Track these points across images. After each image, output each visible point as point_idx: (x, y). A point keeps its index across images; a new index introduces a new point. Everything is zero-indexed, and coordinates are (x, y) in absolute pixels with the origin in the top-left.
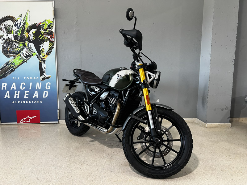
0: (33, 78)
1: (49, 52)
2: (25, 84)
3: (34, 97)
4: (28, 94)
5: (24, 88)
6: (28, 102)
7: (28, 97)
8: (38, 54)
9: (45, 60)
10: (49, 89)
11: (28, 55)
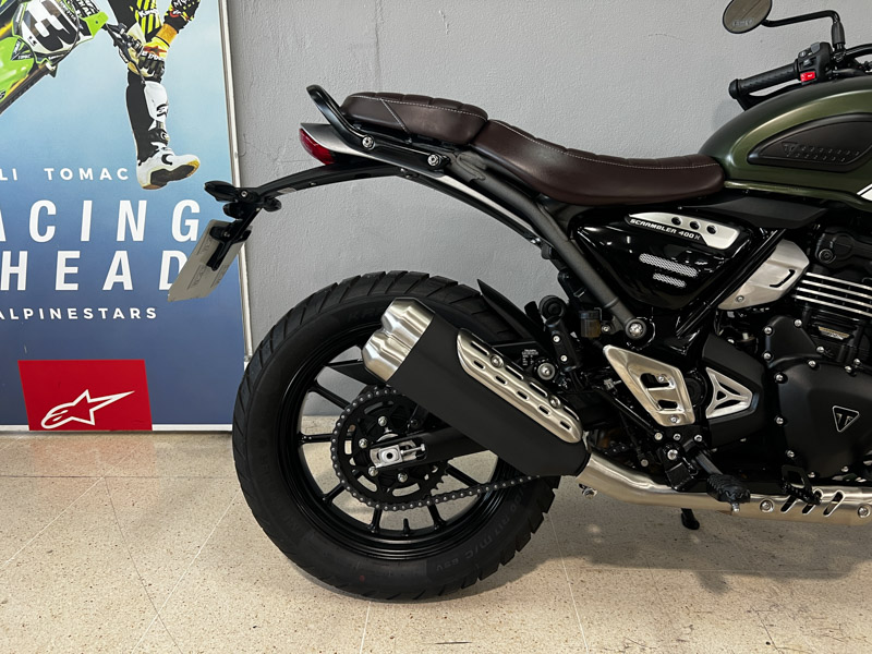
0: (97, 174)
1: (179, 8)
2: (52, 210)
3: (108, 286)
4: (74, 270)
5: (51, 231)
6: (80, 313)
7: (74, 287)
8: (117, 24)
9: (162, 57)
10: (194, 238)
11: (59, 26)
